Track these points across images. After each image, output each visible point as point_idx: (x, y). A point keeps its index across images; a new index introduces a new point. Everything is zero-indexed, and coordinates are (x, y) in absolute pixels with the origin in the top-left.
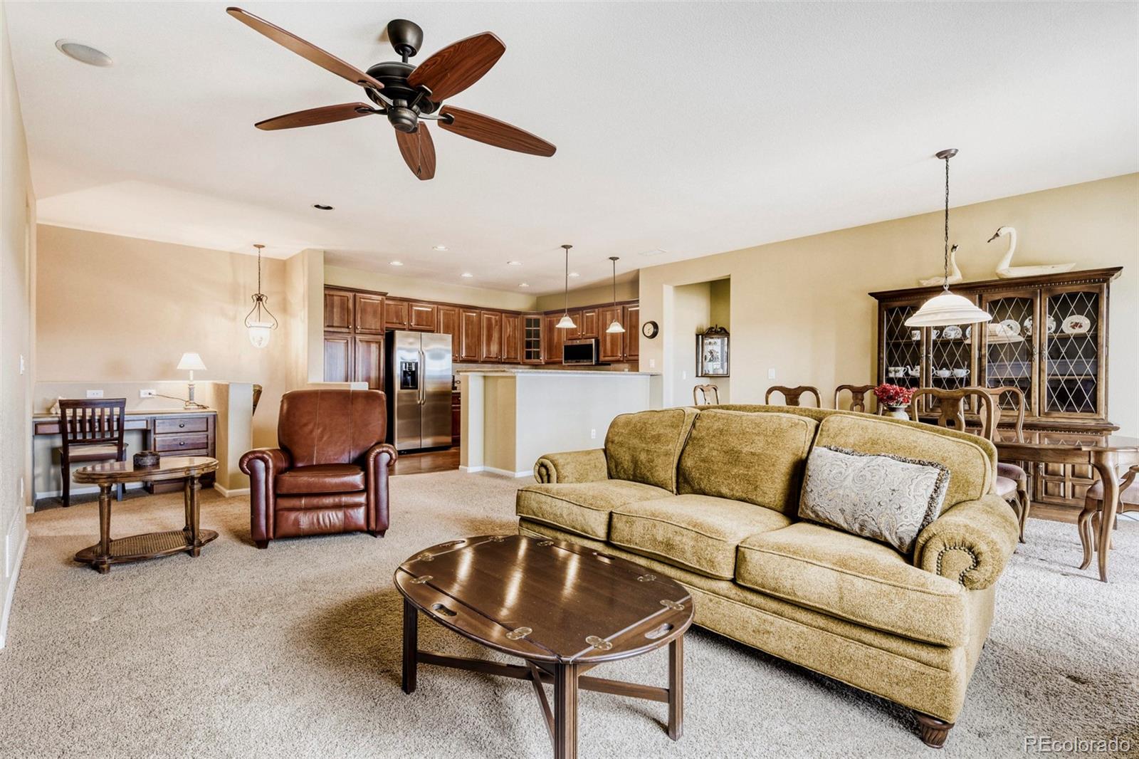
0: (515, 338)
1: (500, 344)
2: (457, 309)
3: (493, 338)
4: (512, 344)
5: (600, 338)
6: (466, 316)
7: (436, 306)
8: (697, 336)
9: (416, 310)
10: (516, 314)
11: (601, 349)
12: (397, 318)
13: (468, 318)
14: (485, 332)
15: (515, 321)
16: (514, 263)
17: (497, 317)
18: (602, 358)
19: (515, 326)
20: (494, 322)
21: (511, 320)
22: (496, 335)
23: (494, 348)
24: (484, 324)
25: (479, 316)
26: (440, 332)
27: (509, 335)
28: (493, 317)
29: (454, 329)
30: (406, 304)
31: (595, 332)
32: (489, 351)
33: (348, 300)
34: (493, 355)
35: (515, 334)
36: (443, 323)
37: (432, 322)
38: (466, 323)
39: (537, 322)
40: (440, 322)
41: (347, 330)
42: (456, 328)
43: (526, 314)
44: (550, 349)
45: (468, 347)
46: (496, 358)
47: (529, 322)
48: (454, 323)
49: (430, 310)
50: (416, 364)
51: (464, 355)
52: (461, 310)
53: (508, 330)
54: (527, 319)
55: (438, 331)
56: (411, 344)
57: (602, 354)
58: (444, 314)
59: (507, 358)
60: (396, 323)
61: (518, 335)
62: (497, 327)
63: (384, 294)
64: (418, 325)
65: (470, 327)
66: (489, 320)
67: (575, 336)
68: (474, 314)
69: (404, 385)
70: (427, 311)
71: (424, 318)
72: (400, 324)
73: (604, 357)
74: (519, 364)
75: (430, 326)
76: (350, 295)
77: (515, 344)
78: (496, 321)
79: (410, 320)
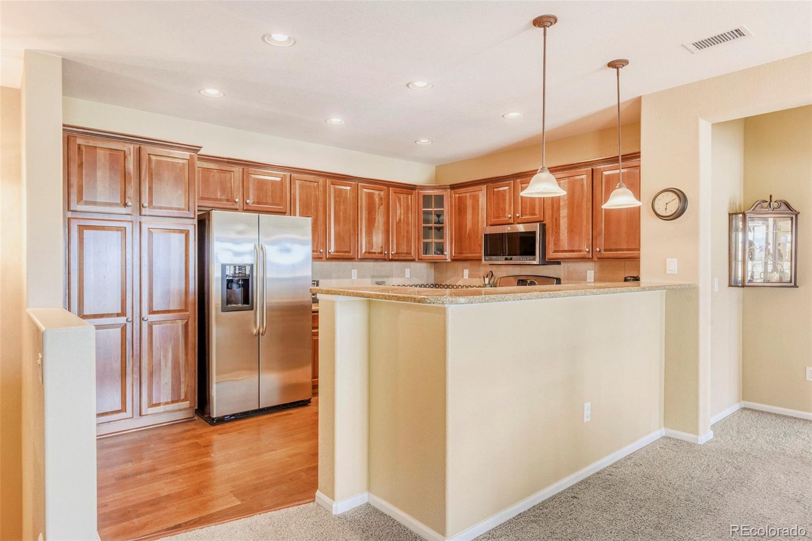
0: (408, 224)
1: (387, 232)
2: (321, 180)
3: (376, 224)
4: (403, 232)
5: (547, 222)
6: (335, 190)
7: (288, 174)
8: (731, 215)
9: (254, 179)
10: (410, 188)
11: (550, 239)
12: (223, 190)
13: (339, 194)
14: (364, 215)
15: (407, 198)
16: (420, 84)
17: (382, 193)
18: (550, 254)
19: (408, 206)
20: (377, 200)
21: (402, 196)
22: (380, 219)
23: (378, 239)
24: (363, 202)
25: (356, 190)
26: (295, 215)
27: (400, 220)
28: (377, 192)
29: (317, 210)
30: (238, 170)
31: (537, 212)
32: (370, 243)
33: (125, 157)
34: (376, 249)
35: (408, 217)
36: (300, 200)
37: (281, 197)
38: (335, 202)
39: (440, 200)
40: (295, 200)
41: (123, 210)
42: (321, 209)
43: (423, 188)
44: (460, 238)
45: (338, 237)
46: (381, 253)
47: (427, 199)
48: (317, 202)
49: (279, 179)
50: (252, 266)
51: (332, 249)
52: (328, 181)
53: (399, 212)
54: (424, 196)
55: (292, 213)
56: (240, 233)
57: (550, 247)
58: (301, 187)
59: (397, 253)
60: (221, 200)
61: (412, 218)
62: (382, 207)
63: (195, 149)
64: (258, 203)
65: (342, 207)
66: (370, 197)
67: (503, 220)
68: (348, 188)
69: (228, 302)
70: (273, 182)
71: (269, 193)
72: (228, 200)
73: (555, 251)
74: (413, 260)
75: (278, 205)
76: (130, 148)
77: (407, 232)
78: (381, 199)
79: (245, 196)
